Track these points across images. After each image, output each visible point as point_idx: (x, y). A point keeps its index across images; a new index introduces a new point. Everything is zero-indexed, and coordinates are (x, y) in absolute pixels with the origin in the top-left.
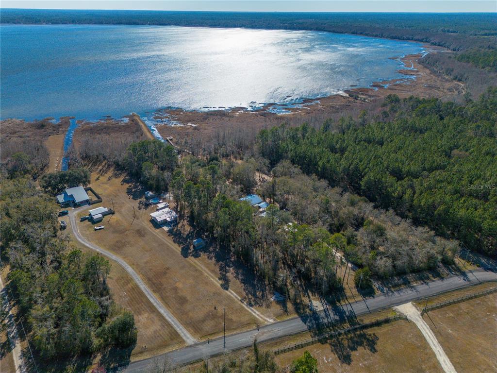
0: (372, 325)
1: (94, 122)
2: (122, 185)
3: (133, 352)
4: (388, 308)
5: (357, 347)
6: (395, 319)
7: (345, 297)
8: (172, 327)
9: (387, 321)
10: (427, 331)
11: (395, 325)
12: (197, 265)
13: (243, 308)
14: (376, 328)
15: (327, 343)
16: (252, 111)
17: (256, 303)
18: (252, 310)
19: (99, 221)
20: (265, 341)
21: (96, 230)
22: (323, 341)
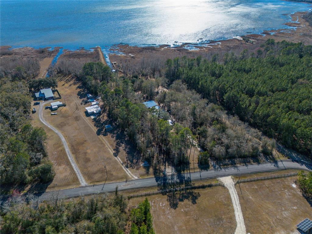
0: (199, 187)
1: (73, 50)
2: (76, 89)
3: (49, 186)
4: (214, 178)
5: (184, 199)
6: (216, 185)
7: (188, 169)
8: (76, 175)
9: (210, 186)
10: (235, 195)
11: (214, 189)
12: (104, 141)
13: (122, 168)
14: (201, 189)
15: (166, 194)
16: (173, 48)
17: (131, 166)
18: (127, 170)
19: (56, 109)
20: (128, 189)
21: (52, 115)
22: (163, 194)
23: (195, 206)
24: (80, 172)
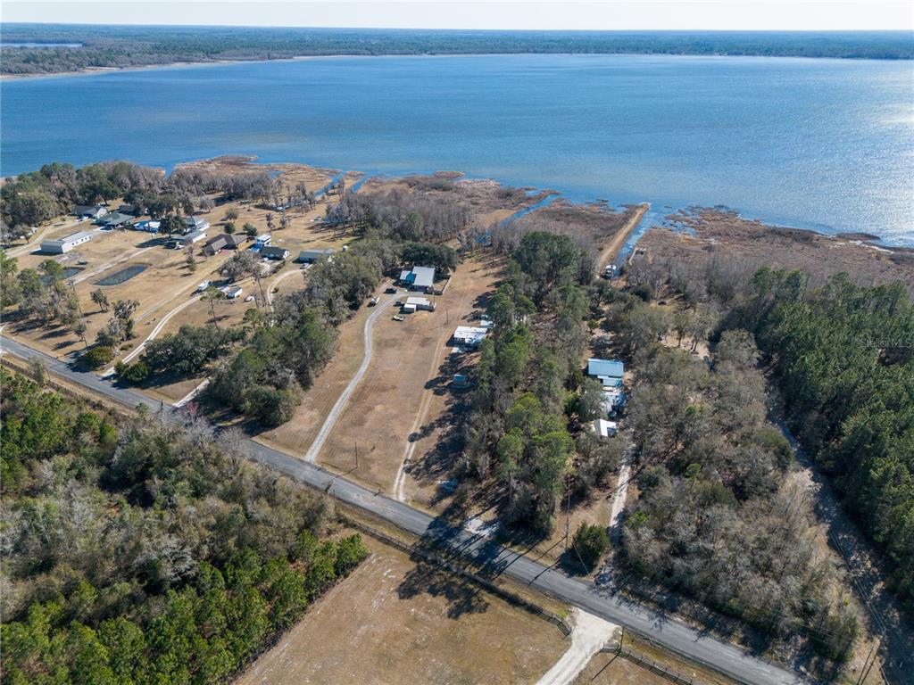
0: (503, 596)
2: (488, 286)
3: (263, 434)
4: (565, 602)
5: (442, 595)
6: (550, 619)
8: (316, 437)
9: (533, 610)
11: (536, 622)
12: (425, 401)
13: (398, 466)
14: (504, 602)
15: (418, 562)
17: (417, 473)
18: (401, 476)
19: (410, 311)
20: (364, 509)
21: (394, 319)
22: (414, 557)
23: (448, 622)
24: (326, 435)
